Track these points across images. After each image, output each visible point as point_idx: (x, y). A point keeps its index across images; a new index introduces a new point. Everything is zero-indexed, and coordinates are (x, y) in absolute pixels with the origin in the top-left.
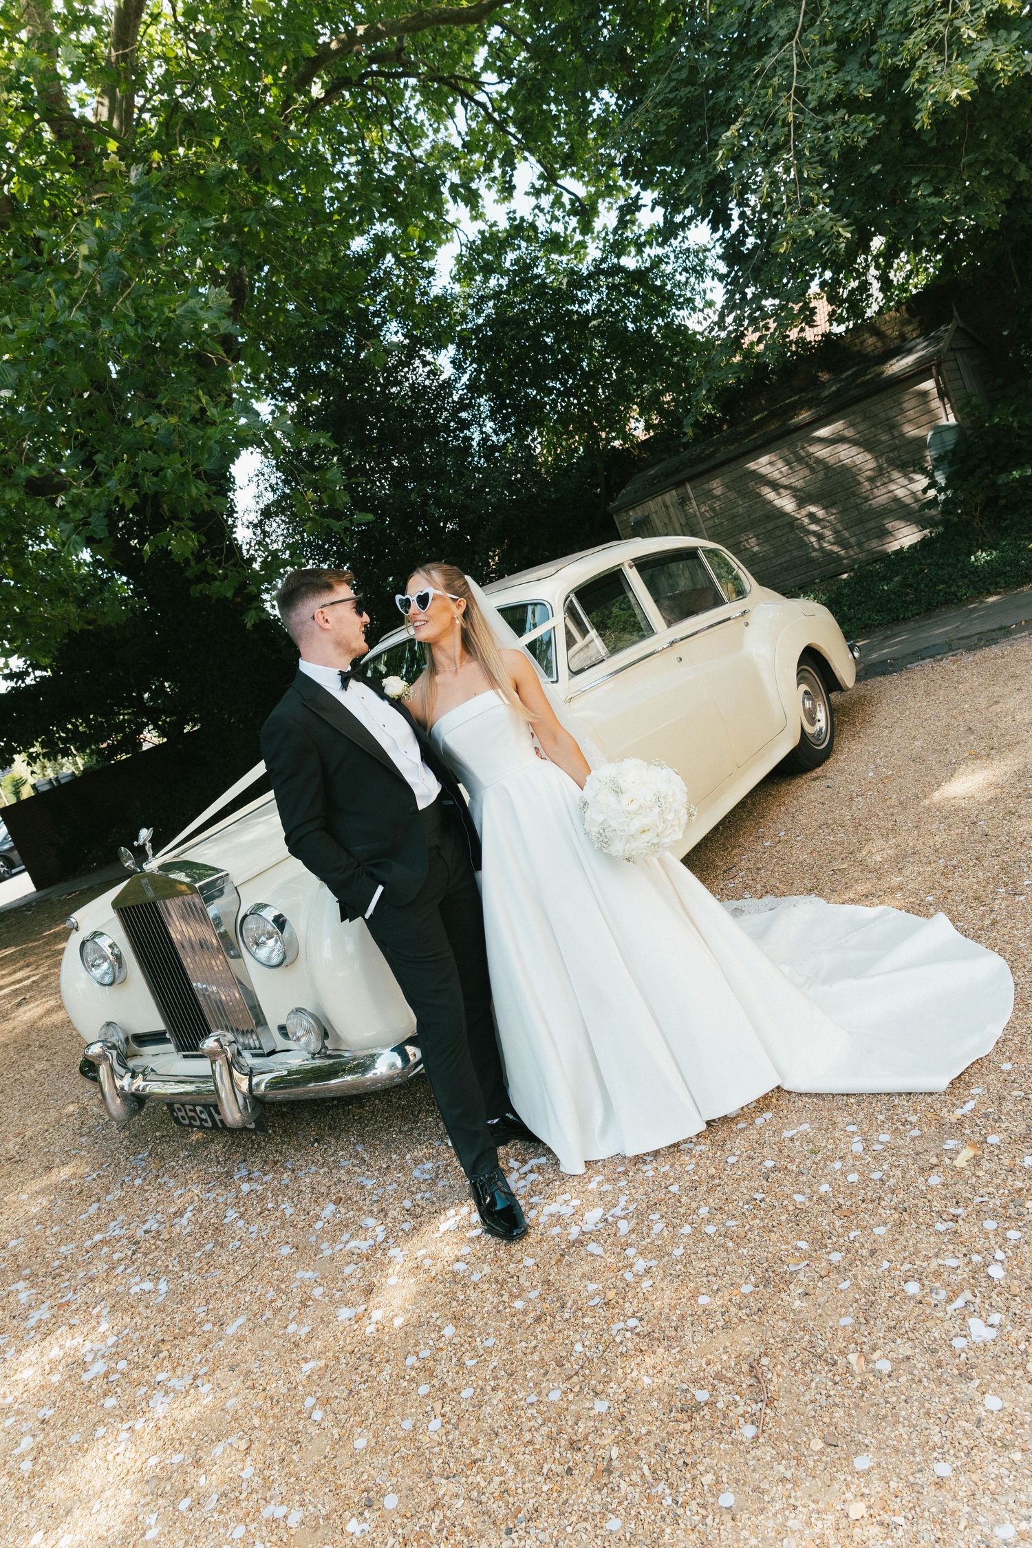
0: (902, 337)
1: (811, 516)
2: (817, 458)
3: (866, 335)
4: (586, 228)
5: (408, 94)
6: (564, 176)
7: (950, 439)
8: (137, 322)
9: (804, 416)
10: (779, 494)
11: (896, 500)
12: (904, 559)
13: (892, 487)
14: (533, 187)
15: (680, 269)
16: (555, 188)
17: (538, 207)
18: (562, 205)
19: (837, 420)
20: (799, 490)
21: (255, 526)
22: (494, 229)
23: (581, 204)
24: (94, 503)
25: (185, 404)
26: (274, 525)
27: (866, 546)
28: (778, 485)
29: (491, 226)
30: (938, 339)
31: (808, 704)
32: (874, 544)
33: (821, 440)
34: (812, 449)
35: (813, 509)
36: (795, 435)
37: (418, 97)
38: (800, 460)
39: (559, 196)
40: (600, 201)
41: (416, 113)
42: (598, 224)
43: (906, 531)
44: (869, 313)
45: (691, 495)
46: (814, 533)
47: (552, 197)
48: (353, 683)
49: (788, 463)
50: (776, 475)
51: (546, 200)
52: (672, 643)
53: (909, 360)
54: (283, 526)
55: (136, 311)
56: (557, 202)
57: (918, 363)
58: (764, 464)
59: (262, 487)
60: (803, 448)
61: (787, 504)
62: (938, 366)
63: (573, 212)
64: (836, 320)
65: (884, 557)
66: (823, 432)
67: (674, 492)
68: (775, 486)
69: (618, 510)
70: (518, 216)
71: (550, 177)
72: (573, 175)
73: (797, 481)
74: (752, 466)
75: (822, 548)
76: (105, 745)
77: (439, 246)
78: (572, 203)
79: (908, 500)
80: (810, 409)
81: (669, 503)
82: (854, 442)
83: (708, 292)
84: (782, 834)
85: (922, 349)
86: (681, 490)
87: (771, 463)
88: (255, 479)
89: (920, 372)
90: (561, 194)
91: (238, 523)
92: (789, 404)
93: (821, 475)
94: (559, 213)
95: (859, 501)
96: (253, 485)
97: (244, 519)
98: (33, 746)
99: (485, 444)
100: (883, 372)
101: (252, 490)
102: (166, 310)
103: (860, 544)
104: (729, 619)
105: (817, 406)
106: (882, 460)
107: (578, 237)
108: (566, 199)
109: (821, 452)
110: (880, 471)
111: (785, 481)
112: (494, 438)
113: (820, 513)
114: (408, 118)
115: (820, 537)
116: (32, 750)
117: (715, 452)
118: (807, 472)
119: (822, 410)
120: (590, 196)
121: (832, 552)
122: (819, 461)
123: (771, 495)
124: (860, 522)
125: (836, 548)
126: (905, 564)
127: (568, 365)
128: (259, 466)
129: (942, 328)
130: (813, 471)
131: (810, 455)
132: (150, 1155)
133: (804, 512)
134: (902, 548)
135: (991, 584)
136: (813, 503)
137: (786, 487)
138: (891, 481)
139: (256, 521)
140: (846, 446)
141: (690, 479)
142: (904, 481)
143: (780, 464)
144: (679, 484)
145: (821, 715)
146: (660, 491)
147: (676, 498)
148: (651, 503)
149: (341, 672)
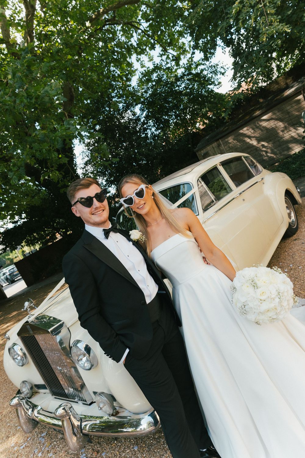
0: (287, 84)
1: (263, 146)
2: (263, 126)
3: (275, 85)
4: (178, 64)
5: (118, 32)
6: (169, 49)
8: (28, 97)
9: (258, 113)
10: (251, 140)
11: (292, 137)
12: (298, 156)
13: (290, 133)
14: (160, 54)
15: (209, 73)
16: (167, 53)
17: (162, 60)
18: (170, 58)
19: (269, 113)
20: (258, 138)
21: (83, 168)
22: (149, 69)
23: (175, 57)
24: (19, 164)
25: (48, 126)
26: (89, 167)
27: (283, 153)
28: (250, 137)
29: (148, 68)
30: (302, 82)
31: (288, 211)
32: (286, 153)
33: (264, 120)
34: (261, 123)
35: (263, 143)
36: (255, 119)
37: (122, 33)
38: (257, 127)
39: (168, 56)
40: (181, 56)
41: (121, 38)
42: (181, 63)
43: (296, 147)
44: (274, 78)
45: (221, 143)
46: (264, 151)
47: (166, 56)
48: (112, 234)
49: (253, 129)
50: (250, 133)
51: (164, 58)
52: (240, 194)
53: (293, 89)
54: (91, 168)
55: (27, 94)
56: (168, 57)
57: (296, 90)
58: (245, 130)
59: (84, 156)
60: (258, 123)
61: (254, 142)
62: (303, 90)
63: (173, 60)
64: (263, 81)
65: (290, 156)
66: (265, 117)
67: (216, 143)
68: (249, 137)
69: (197, 151)
70: (156, 63)
71: (165, 50)
72: (172, 49)
73: (257, 135)
74: (241, 131)
75: (267, 156)
76: (44, 241)
77: (132, 77)
78: (173, 57)
79: (296, 137)
80: (259, 110)
81: (214, 147)
82: (276, 119)
83: (219, 79)
84: (291, 265)
85: (297, 86)
86: (218, 142)
87: (247, 130)
88: (82, 154)
89: (297, 93)
90: (169, 55)
91: (78, 168)
92: (251, 110)
93: (265, 132)
94: (168, 61)
95: (279, 139)
96: (81, 156)
97: (79, 167)
98: (23, 243)
99: (152, 135)
100: (284, 95)
101: (81, 157)
102: (38, 92)
103: (280, 153)
104: (257, 182)
105: (261, 109)
106: (286, 124)
107: (175, 67)
108: (170, 56)
109: (264, 124)
110: (286, 128)
111: (253, 135)
112: (155, 133)
113: (266, 144)
114: (119, 40)
115: (266, 152)
116: (22, 244)
117: (228, 129)
118: (260, 131)
119: (264, 110)
120: (178, 54)
121: (271, 157)
122: (264, 127)
123: (248, 140)
124: (280, 146)
125: (272, 155)
126: (300, 158)
127: (176, 107)
128: (83, 150)
129: (303, 78)
130: (262, 130)
131: (260, 126)
132: (47, 434)
133: (260, 145)
134: (296, 153)
136: (263, 141)
137: (253, 137)
138: (290, 131)
139: (83, 167)
140: (273, 121)
141: (221, 138)
142: (294, 130)
143: (251, 130)
144: (218, 140)
145: (293, 215)
146: (211, 143)
147: (217, 145)
148: (208, 147)
149: (104, 230)
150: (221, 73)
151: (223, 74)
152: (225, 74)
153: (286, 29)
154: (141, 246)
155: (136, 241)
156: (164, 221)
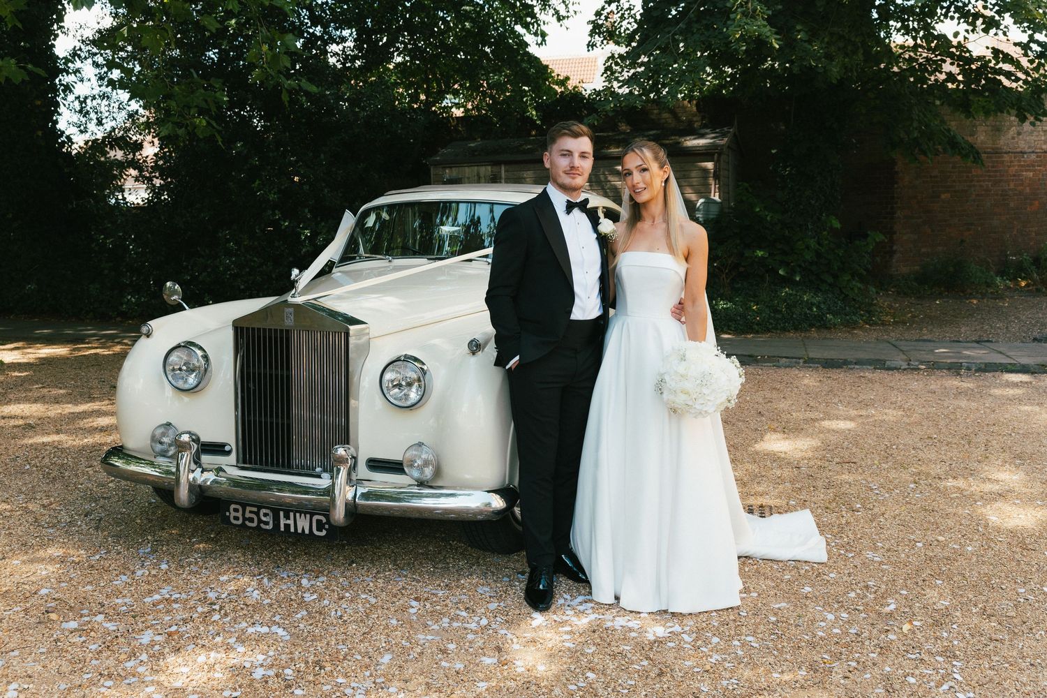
0: (689, 122)
7: (714, 210)
9: (613, 151)
30: (723, 135)
34: (610, 178)
45: (503, 176)
48: (576, 211)
53: (701, 142)
57: (707, 147)
62: (720, 154)
67: (489, 168)
69: (437, 164)
80: (619, 147)
81: (482, 175)
85: (711, 138)
86: (496, 169)
89: (706, 154)
100: (679, 143)
129: (725, 129)
135: (724, 325)
141: (507, 163)
144: (497, 163)
146: (479, 163)
147: (490, 173)
148: (467, 169)
149: (568, 201)
150: (557, 12)
151: (560, 18)
152: (565, 21)
153: (773, 40)
154: (606, 246)
155: (603, 234)
156: (664, 226)
